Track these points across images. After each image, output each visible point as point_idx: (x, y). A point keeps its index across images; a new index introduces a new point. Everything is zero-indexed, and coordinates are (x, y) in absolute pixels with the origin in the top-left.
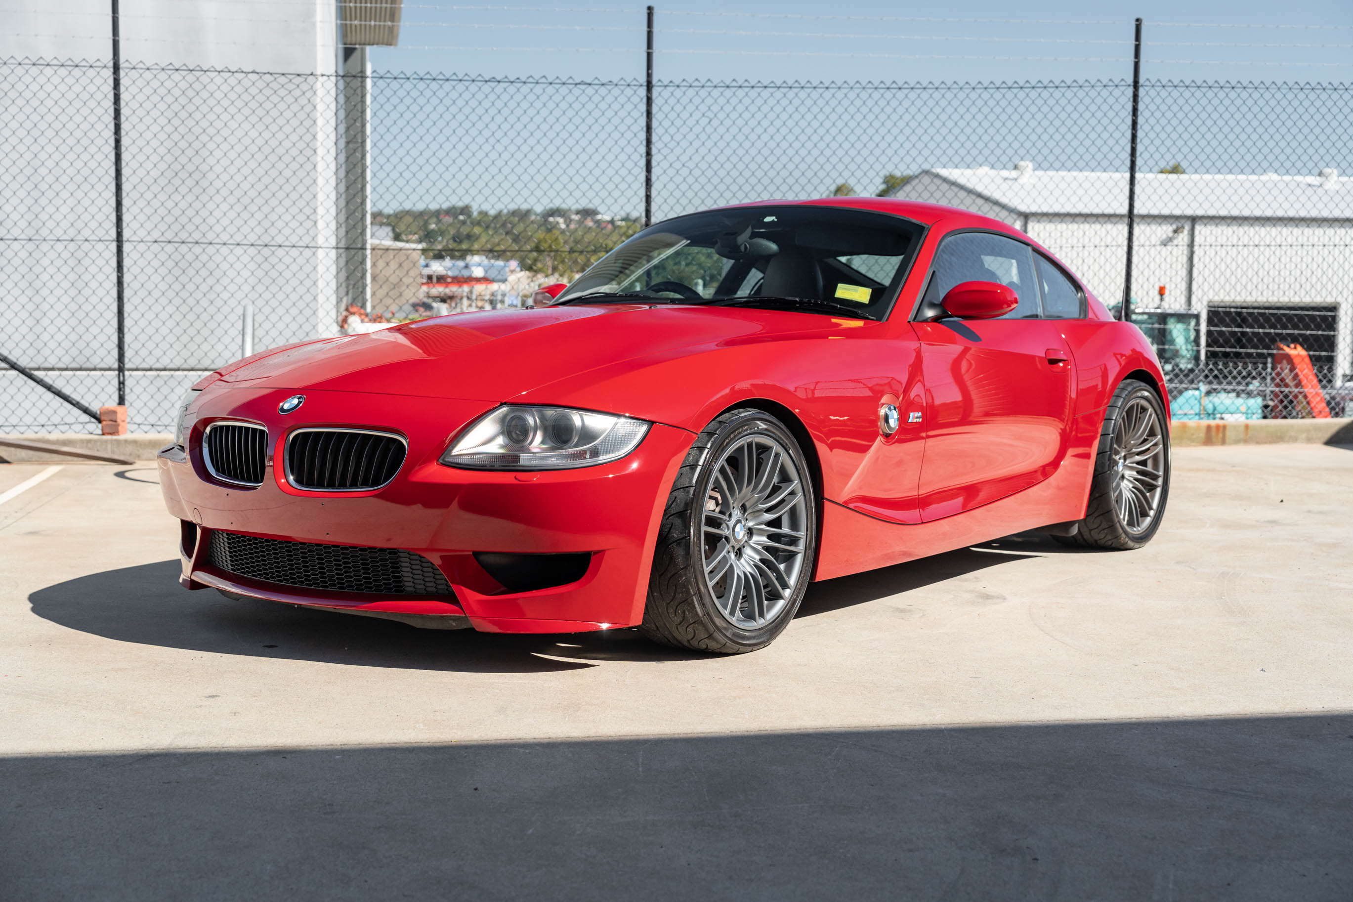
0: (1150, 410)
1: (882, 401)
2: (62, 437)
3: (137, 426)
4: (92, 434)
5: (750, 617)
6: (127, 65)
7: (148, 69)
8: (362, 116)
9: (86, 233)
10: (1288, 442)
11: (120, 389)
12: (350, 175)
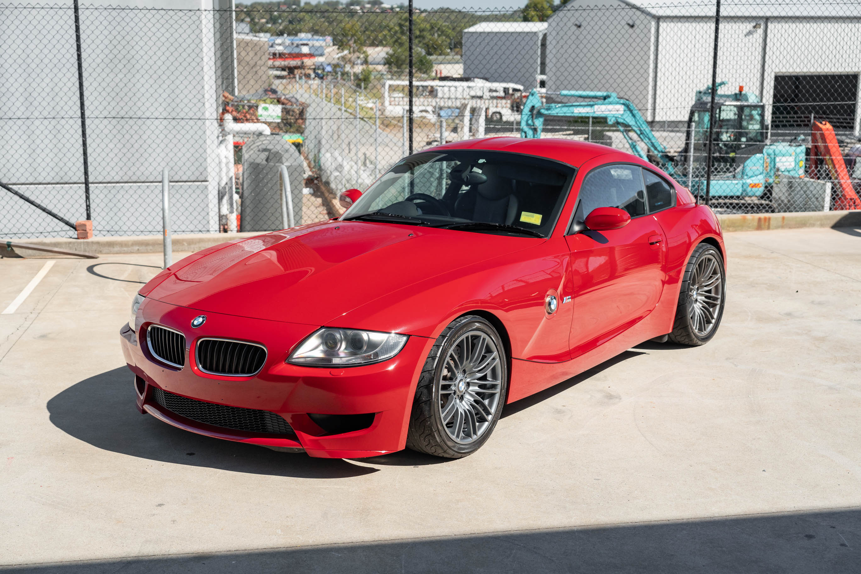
0: (714, 260)
1: (548, 293)
2: (53, 240)
3: (98, 232)
4: (71, 238)
5: (468, 435)
6: (83, 6)
7: (96, 9)
8: (231, 36)
9: (62, 113)
10: (809, 227)
11: (87, 210)
12: (224, 74)
